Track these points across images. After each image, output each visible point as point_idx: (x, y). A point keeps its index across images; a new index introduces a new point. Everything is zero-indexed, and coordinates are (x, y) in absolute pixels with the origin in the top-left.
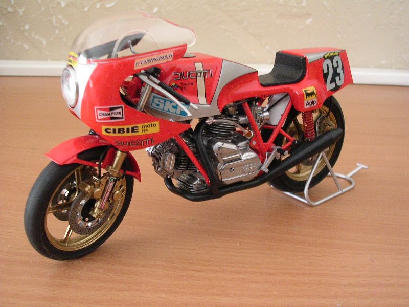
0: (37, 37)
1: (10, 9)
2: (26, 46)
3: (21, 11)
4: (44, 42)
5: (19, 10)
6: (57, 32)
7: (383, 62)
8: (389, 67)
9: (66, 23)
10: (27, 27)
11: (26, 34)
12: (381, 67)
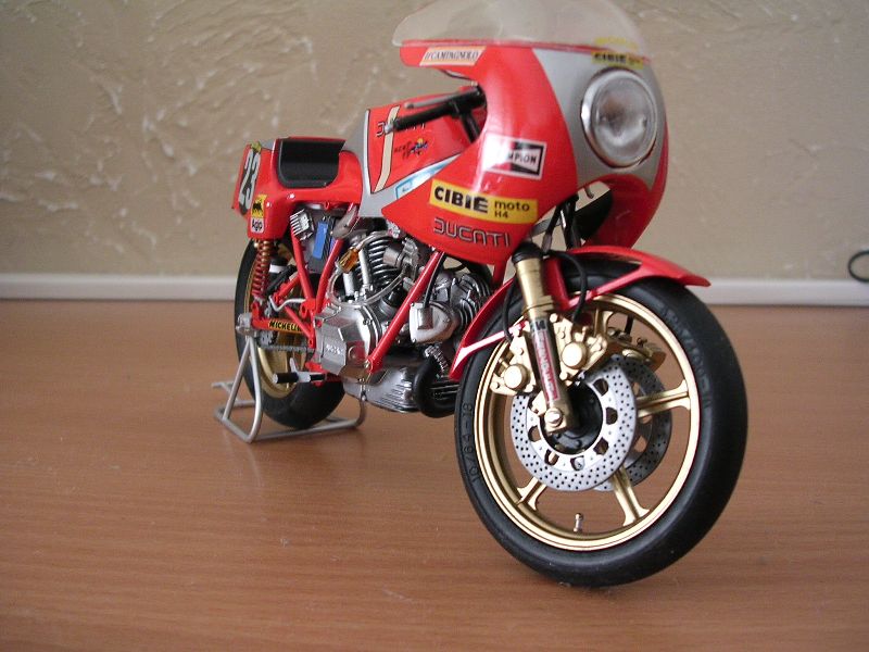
0: (141, 231)
1: (94, 180)
2: (120, 248)
3: (114, 184)
4: (154, 241)
5: (110, 182)
6: (179, 221)
7: (788, 267)
8: (800, 274)
9: (197, 204)
10: (123, 212)
11: (122, 226)
12: (786, 276)
